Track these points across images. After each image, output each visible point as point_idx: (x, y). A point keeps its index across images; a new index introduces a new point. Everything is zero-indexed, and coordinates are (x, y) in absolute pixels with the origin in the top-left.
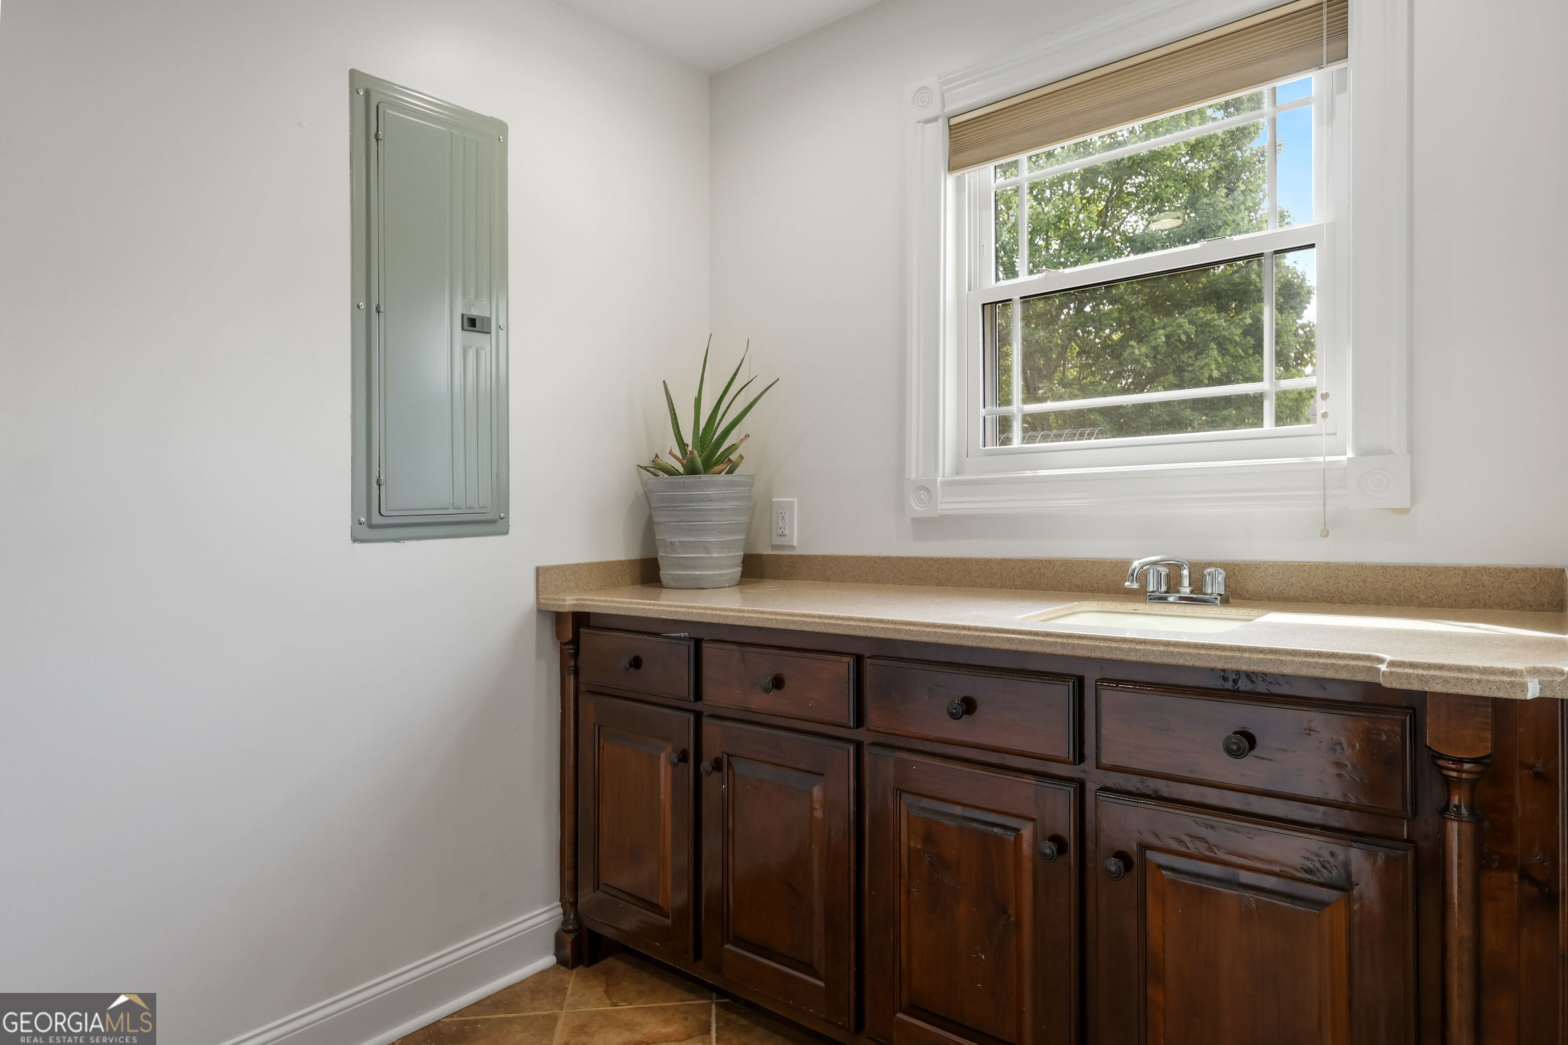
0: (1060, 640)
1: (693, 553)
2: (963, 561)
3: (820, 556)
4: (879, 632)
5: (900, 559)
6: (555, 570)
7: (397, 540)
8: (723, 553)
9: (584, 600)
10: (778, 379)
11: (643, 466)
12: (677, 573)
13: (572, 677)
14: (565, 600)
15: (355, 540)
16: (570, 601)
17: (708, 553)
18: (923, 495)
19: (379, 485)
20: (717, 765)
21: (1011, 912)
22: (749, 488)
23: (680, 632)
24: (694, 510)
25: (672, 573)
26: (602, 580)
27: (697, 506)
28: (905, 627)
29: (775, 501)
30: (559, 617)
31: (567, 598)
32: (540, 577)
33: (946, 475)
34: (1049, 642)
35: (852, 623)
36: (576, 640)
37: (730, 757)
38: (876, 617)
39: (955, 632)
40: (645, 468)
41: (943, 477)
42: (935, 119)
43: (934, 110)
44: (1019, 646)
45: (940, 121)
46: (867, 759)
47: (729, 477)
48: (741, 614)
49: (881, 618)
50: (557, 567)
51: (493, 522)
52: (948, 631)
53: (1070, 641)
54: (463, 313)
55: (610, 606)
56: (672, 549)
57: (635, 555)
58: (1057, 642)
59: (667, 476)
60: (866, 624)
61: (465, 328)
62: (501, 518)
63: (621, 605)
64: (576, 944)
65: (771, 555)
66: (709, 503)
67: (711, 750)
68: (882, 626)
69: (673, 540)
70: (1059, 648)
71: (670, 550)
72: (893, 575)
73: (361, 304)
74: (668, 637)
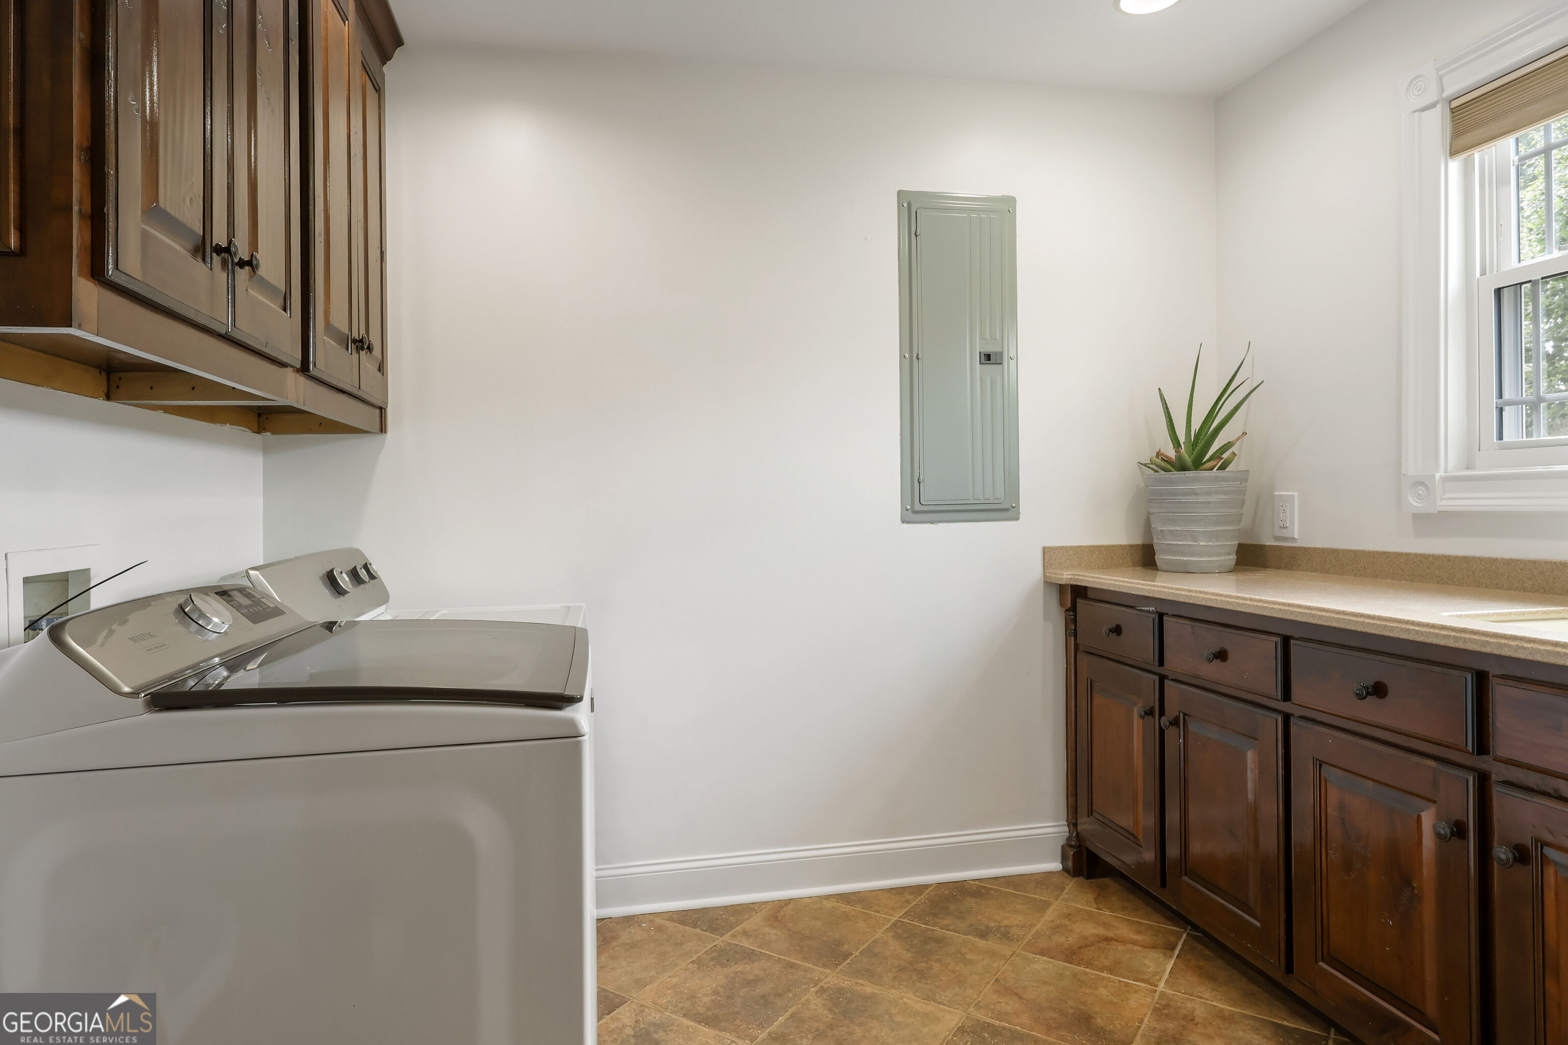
0: (1453, 634)
1: (1180, 540)
2: (1466, 560)
3: (1319, 548)
4: (1297, 616)
5: (1399, 555)
6: (1059, 550)
7: (932, 522)
8: (1210, 541)
9: (1078, 575)
10: (1263, 382)
11: (1143, 463)
12: (1168, 557)
13: (1073, 638)
14: (1063, 575)
15: (903, 522)
16: (1067, 576)
17: (1195, 542)
18: (1421, 490)
19: (920, 483)
20: (1175, 722)
21: (1415, 885)
22: (1239, 483)
23: (1149, 607)
24: (1179, 502)
25: (1163, 557)
26: (1103, 560)
27: (1183, 499)
28: (1318, 613)
29: (1276, 495)
30: (1062, 588)
31: (1065, 573)
32: (1046, 555)
33: (1449, 471)
34: (1442, 634)
35: (1276, 606)
36: (1073, 608)
37: (1186, 717)
38: (1297, 603)
39: (1361, 620)
40: (1145, 465)
41: (1446, 472)
42: (1433, 106)
43: (1432, 96)
44: (1416, 636)
45: (1439, 106)
46: (1293, 729)
47: (1222, 473)
48: (1190, 594)
49: (1301, 603)
50: (1061, 548)
51: (1006, 510)
52: (1354, 619)
53: (1463, 635)
54: (981, 351)
55: (1095, 581)
56: (1162, 536)
57: (1138, 540)
58: (1450, 635)
59: (1164, 473)
60: (1287, 608)
61: (982, 362)
62: (1013, 507)
63: (1103, 581)
64: (1077, 857)
65: (1273, 546)
66: (1195, 497)
67: (1172, 710)
68: (1300, 610)
69: (1163, 529)
70: (1452, 641)
71: (1161, 537)
72: (1391, 570)
73: (906, 354)
74: (1141, 610)
